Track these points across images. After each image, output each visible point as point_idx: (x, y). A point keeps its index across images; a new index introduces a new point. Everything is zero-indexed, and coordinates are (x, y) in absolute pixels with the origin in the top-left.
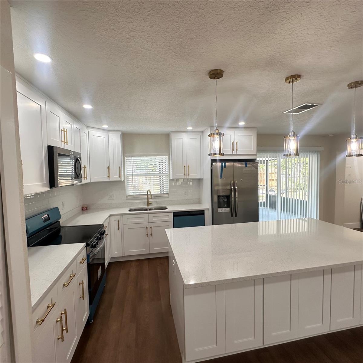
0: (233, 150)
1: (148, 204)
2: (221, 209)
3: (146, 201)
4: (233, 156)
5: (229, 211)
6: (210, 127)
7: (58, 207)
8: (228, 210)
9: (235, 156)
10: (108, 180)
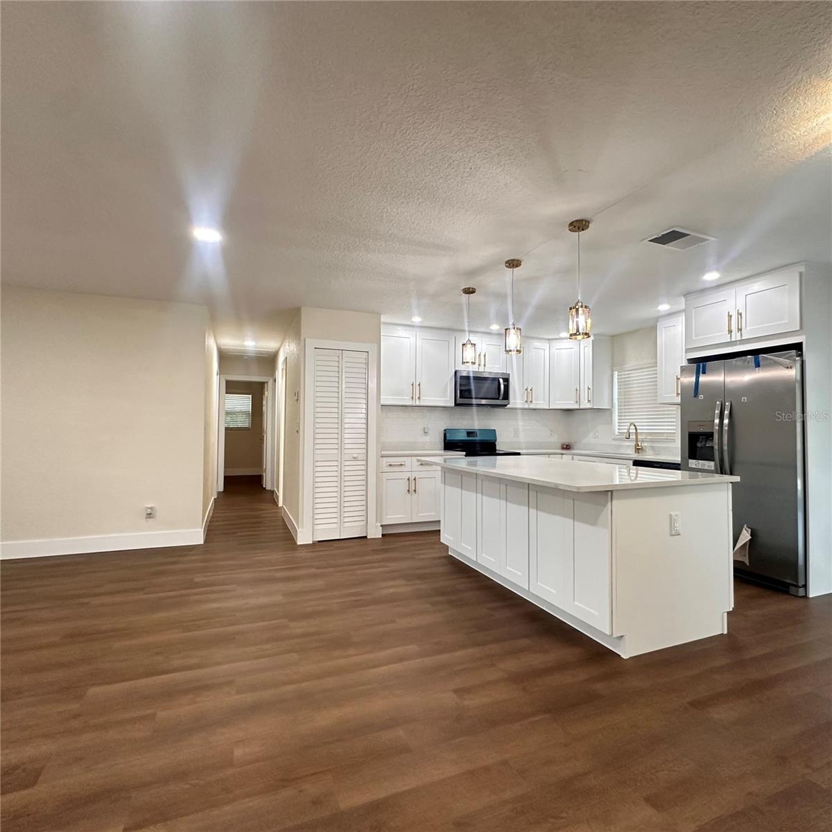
0: (730, 332)
1: (638, 450)
2: (694, 461)
3: (634, 444)
4: (736, 345)
5: (713, 468)
6: (684, 296)
7: (495, 430)
8: (710, 465)
9: (740, 344)
10: (576, 407)
